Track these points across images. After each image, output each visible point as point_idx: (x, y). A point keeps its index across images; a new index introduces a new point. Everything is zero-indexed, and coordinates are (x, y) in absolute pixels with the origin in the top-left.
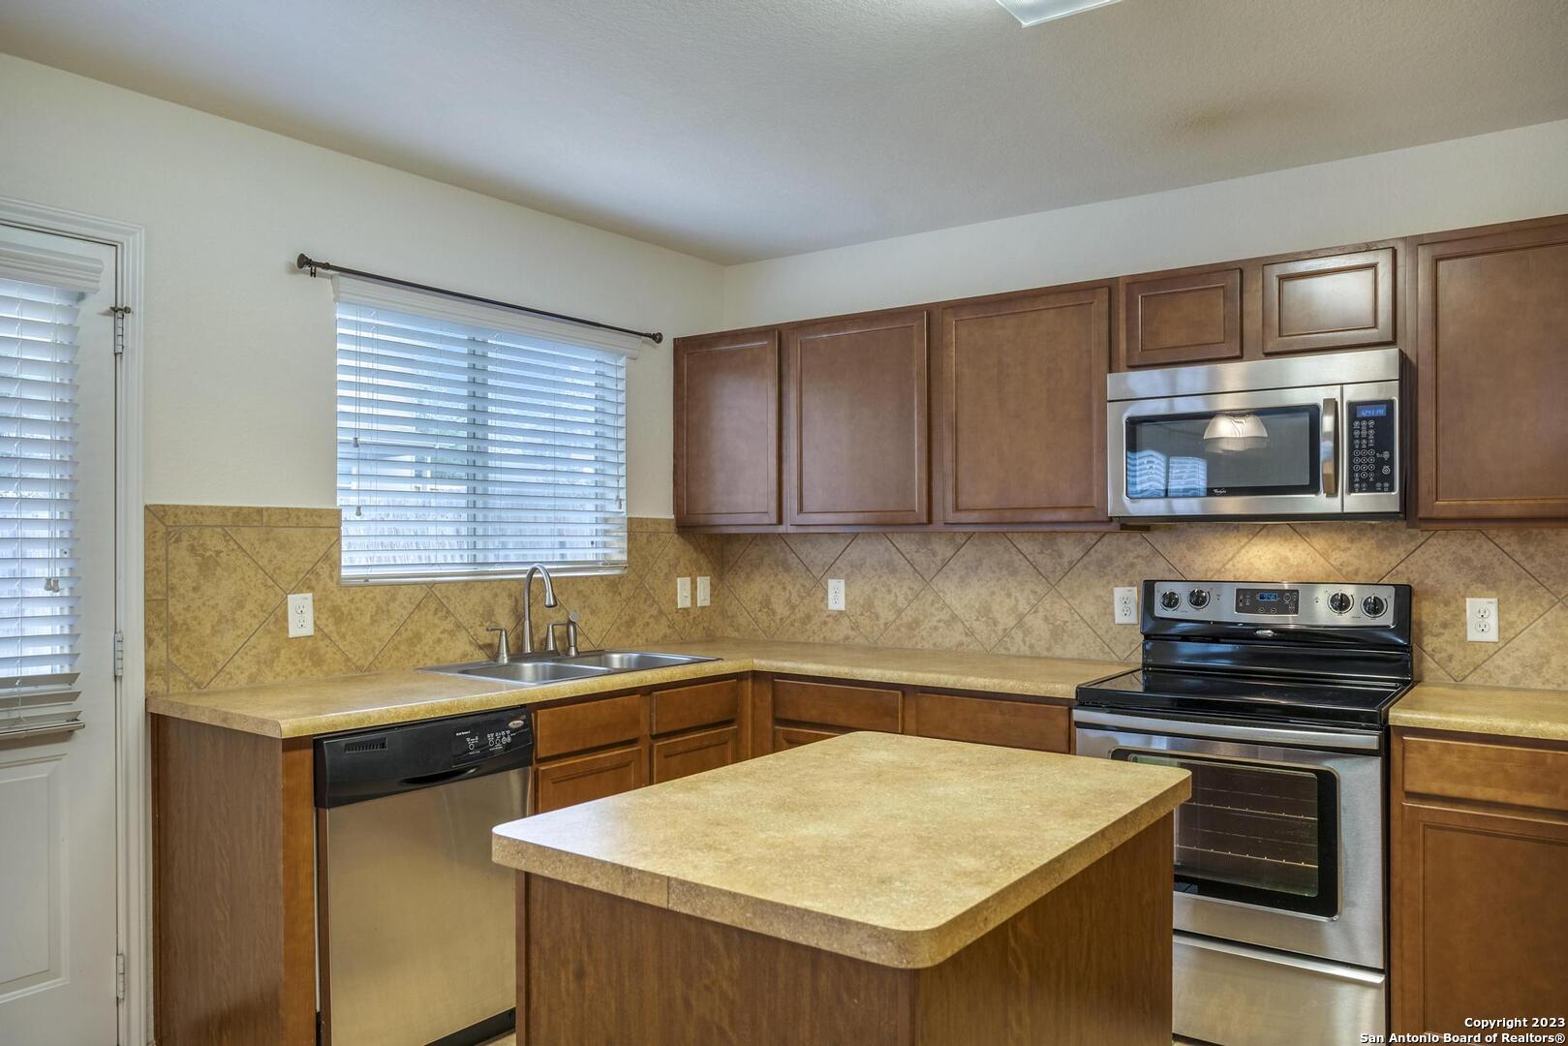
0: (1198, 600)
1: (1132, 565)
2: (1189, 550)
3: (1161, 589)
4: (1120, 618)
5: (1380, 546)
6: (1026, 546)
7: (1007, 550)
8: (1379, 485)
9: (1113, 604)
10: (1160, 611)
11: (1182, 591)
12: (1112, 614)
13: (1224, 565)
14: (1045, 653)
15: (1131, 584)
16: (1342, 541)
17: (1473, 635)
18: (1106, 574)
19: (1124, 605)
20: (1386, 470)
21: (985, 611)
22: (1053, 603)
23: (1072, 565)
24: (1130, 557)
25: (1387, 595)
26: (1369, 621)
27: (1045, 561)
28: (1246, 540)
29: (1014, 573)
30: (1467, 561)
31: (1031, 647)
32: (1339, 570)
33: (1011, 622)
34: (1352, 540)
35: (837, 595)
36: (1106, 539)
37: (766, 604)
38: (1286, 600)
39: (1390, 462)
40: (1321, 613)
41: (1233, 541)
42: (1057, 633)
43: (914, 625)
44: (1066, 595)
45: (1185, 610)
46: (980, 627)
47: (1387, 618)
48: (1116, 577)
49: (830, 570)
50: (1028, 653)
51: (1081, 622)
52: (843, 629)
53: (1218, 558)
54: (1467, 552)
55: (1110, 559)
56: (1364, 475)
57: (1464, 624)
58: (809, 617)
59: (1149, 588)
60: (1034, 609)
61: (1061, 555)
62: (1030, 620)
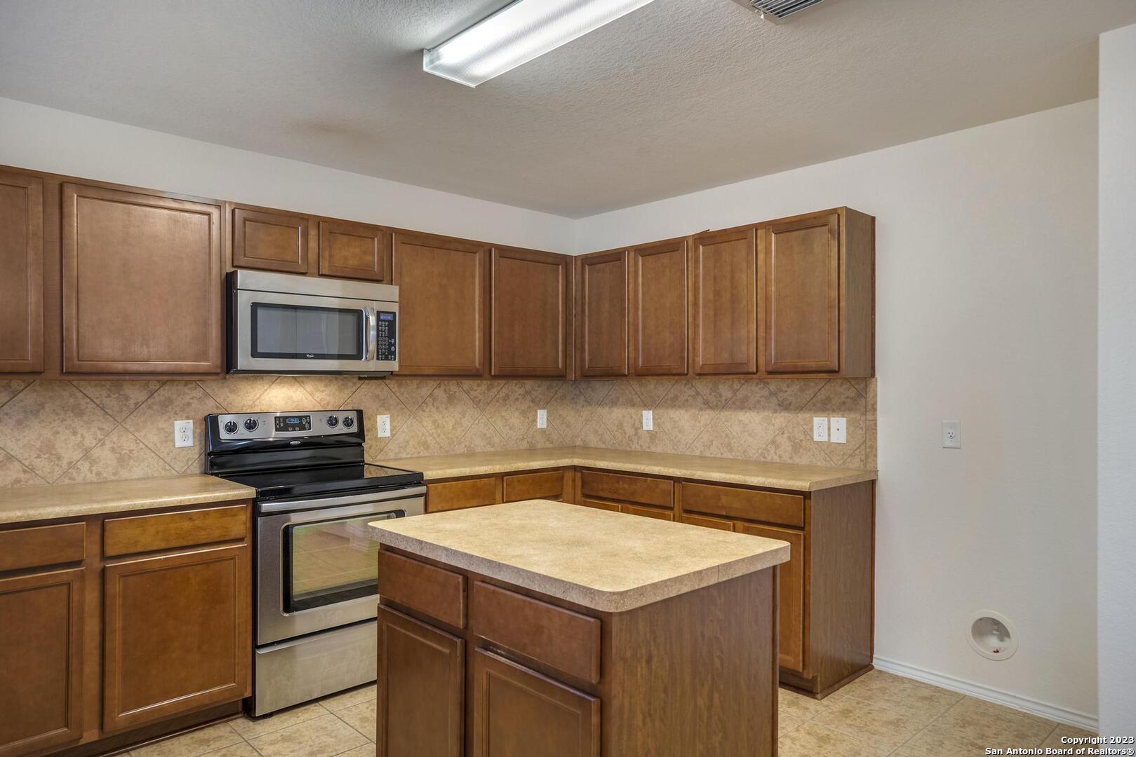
0: (251, 426)
1: (189, 404)
2: (231, 393)
3: (224, 420)
4: (179, 443)
5: (340, 390)
6: (91, 391)
7: (72, 395)
8: (390, 356)
9: (173, 432)
11: (239, 420)
12: (173, 441)
13: (254, 402)
14: (113, 478)
15: (188, 418)
16: (321, 386)
17: (380, 435)
18: (167, 412)
19: (183, 434)
20: (393, 349)
21: (48, 449)
22: (120, 436)
23: (137, 406)
24: (187, 399)
25: (353, 415)
26: (345, 430)
27: (111, 402)
28: (268, 386)
29: (80, 414)
30: (377, 396)
31: (98, 474)
32: (319, 403)
33: (77, 455)
34: (326, 386)
36: (167, 387)
38: (301, 421)
39: (395, 345)
40: (319, 428)
41: (260, 387)
42: (123, 460)
44: (132, 429)
45: (242, 433)
46: (40, 463)
47: (354, 429)
48: (176, 413)
50: (95, 480)
51: (148, 451)
53: (249, 398)
54: (377, 392)
55: (170, 401)
56: (383, 351)
57: (377, 429)
59: (211, 420)
60: (101, 443)
61: (127, 398)
62: (97, 452)
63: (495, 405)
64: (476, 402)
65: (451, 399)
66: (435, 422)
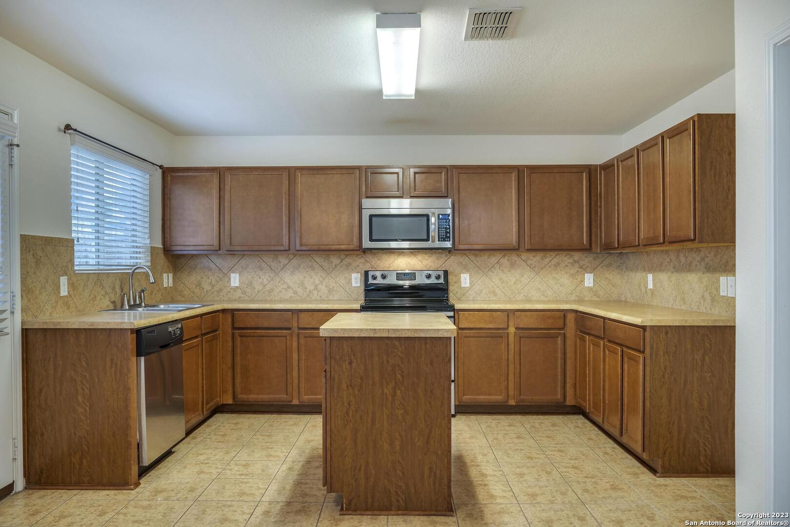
0: (384, 277)
1: (358, 266)
2: (378, 260)
3: (371, 274)
4: (354, 285)
5: (438, 259)
6: (318, 259)
7: (310, 261)
8: (446, 239)
9: (351, 279)
10: (371, 281)
11: (378, 274)
12: (351, 283)
13: (390, 265)
14: (326, 299)
15: (358, 273)
16: (426, 257)
17: (463, 285)
18: (349, 269)
19: (356, 280)
20: (448, 235)
21: (302, 284)
22: (329, 280)
23: (336, 266)
24: (358, 263)
25: (442, 274)
26: (436, 281)
27: (325, 264)
28: (397, 257)
29: (313, 269)
30: (461, 263)
31: (321, 297)
32: (426, 267)
33: (312, 288)
34: (429, 257)
35: (235, 280)
36: (348, 257)
37: (199, 285)
38: (412, 276)
39: (449, 233)
40: (421, 280)
41: (393, 257)
42: (330, 291)
43: (272, 290)
44: (334, 277)
45: (379, 281)
46: (300, 290)
47: (442, 281)
48: (353, 270)
49: (231, 269)
50: (319, 299)
51: (340, 287)
52: (239, 294)
53: (387, 263)
54: (461, 260)
55: (350, 264)
56: (442, 236)
57: (461, 282)
58: (221, 290)
59: (366, 273)
60: (321, 283)
61: (332, 262)
62: (320, 287)
63: (548, 270)
64: (532, 268)
65: (513, 265)
66: (500, 279)
